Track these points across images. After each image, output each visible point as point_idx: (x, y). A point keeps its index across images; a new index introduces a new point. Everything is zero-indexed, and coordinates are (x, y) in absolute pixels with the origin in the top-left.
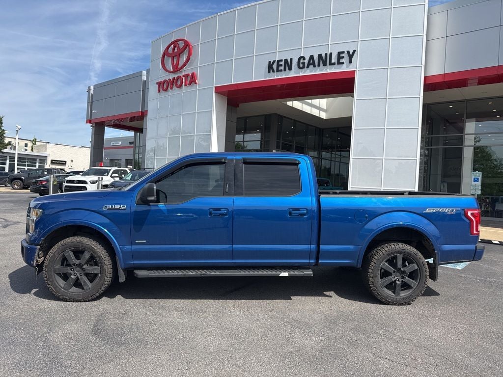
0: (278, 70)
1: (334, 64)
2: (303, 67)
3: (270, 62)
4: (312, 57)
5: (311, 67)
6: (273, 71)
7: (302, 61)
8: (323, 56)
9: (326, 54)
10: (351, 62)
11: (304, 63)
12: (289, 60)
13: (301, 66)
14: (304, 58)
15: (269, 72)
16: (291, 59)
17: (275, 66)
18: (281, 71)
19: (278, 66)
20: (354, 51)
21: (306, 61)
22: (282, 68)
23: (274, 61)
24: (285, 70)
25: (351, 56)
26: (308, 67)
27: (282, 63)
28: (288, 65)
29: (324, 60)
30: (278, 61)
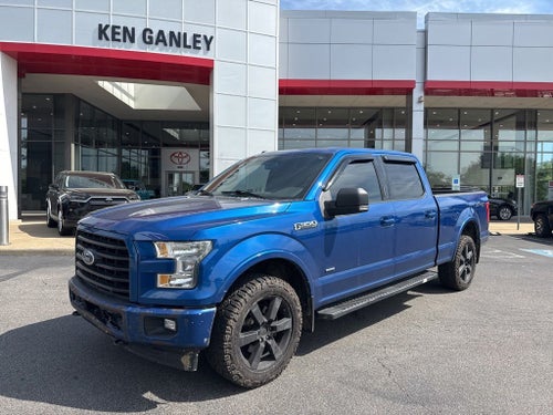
0: (114, 39)
1: (190, 47)
2: (151, 43)
3: (100, 25)
4: (161, 33)
5: (161, 44)
6: (107, 39)
7: (148, 34)
8: (176, 34)
9: (179, 34)
10: (208, 49)
11: (150, 38)
12: (130, 29)
13: (148, 40)
14: (151, 32)
15: (100, 38)
16: (133, 29)
17: (109, 32)
18: (119, 40)
19: (114, 33)
20: (212, 38)
21: (154, 35)
22: (120, 37)
23: (107, 26)
24: (125, 41)
25: (208, 42)
26: (157, 44)
27: (121, 31)
28: (129, 35)
29: (177, 39)
30: (114, 27)
